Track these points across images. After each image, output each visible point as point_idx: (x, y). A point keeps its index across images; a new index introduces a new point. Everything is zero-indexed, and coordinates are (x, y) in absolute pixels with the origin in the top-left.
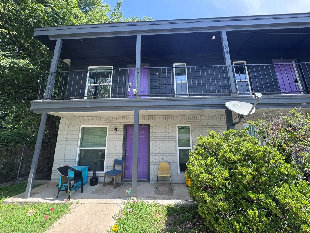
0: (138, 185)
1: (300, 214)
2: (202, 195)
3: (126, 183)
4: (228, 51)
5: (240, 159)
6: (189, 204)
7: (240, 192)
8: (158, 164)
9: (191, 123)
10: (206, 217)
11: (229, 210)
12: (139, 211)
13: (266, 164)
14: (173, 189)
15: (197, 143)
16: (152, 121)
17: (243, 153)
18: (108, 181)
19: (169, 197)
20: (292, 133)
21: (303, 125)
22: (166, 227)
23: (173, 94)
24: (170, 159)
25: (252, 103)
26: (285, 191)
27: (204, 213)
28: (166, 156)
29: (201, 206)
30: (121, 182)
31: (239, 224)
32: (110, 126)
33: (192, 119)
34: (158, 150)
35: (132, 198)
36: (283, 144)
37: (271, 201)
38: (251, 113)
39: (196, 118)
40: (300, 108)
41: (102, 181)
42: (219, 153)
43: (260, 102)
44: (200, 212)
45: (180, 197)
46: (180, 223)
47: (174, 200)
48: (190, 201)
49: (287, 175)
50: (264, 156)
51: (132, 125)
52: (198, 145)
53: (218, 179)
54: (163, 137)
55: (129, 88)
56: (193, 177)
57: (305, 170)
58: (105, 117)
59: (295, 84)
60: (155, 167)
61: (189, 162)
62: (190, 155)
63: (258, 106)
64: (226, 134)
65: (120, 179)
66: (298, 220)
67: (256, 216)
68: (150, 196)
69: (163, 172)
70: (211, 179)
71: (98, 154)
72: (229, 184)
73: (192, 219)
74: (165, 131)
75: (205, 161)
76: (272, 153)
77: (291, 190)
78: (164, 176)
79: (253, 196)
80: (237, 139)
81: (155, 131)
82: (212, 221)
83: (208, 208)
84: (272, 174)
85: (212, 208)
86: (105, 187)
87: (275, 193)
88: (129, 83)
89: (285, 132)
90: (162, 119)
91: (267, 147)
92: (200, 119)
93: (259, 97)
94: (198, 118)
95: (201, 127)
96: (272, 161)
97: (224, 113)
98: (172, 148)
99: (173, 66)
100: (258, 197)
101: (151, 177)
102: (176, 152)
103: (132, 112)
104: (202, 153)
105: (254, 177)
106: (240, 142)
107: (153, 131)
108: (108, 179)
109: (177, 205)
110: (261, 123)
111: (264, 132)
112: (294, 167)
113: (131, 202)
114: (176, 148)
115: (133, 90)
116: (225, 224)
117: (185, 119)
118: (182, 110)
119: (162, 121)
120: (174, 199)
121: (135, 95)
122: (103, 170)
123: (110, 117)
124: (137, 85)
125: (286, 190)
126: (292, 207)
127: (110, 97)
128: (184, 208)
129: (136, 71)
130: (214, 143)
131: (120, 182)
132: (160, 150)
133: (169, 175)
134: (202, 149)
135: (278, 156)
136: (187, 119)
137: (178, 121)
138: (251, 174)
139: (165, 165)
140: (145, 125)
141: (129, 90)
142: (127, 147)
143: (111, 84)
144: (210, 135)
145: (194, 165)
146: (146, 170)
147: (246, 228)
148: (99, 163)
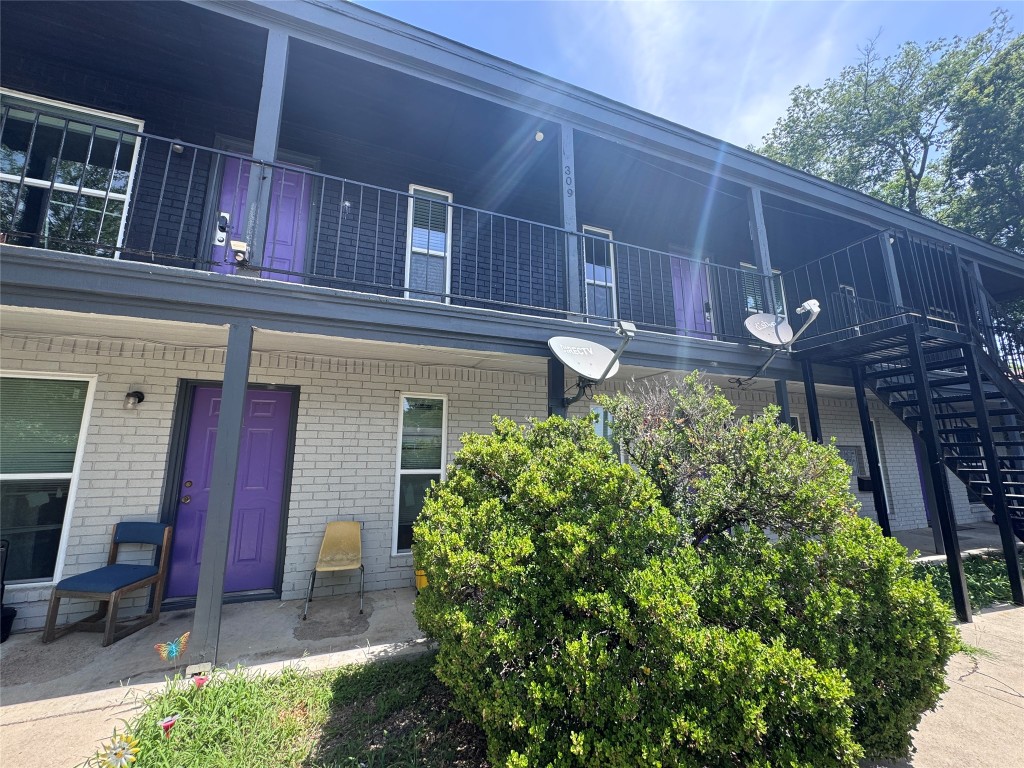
0: (222, 614)
1: (673, 630)
2: (451, 619)
3: (171, 614)
4: (573, 189)
5: (564, 500)
6: (414, 651)
7: (556, 593)
8: (320, 528)
9: (449, 390)
10: (457, 685)
11: (522, 650)
12: (214, 716)
13: (622, 512)
14: (367, 610)
15: (457, 454)
16: (311, 374)
17: (574, 483)
18: (74, 619)
19: (350, 642)
20: (683, 432)
21: (704, 413)
22: (323, 747)
23: (401, 288)
24: (368, 510)
25: (614, 347)
26: (652, 577)
27: (451, 674)
28: (354, 499)
29: (446, 652)
30: (148, 612)
31: (542, 685)
32: (106, 379)
33: (452, 377)
34: (324, 480)
35: (191, 669)
36: (662, 458)
37: (620, 607)
38: (608, 376)
39: (465, 378)
40: (704, 373)
41: (41, 622)
42: (515, 485)
43: (631, 347)
44: (439, 673)
45: (387, 634)
46: (376, 722)
47: (366, 649)
48: (419, 641)
49: (661, 537)
50: (620, 489)
51: (218, 385)
52: (459, 462)
53: (502, 563)
54: (347, 435)
55: (220, 235)
56: (429, 564)
57: (696, 520)
58: (82, 340)
59: (704, 315)
60: (309, 539)
61: (425, 518)
62: (428, 494)
63: (625, 356)
64: (540, 429)
65: (144, 602)
66: (668, 645)
67: (584, 654)
68: (274, 648)
69: (338, 557)
70: (481, 565)
71: (22, 502)
72: (530, 576)
73: (419, 698)
74: (356, 414)
75: (473, 510)
76: (637, 481)
77: (664, 573)
78: (337, 569)
79: (582, 600)
80: (566, 445)
81: (320, 412)
82: (472, 693)
83: (465, 655)
84: (631, 536)
85: (475, 652)
86: (53, 646)
87: (630, 587)
88: (222, 214)
89: (669, 429)
90: (350, 369)
91: (628, 467)
92: (478, 379)
93: (629, 334)
94: (472, 379)
95: (479, 405)
96: (635, 504)
97: (545, 368)
98: (377, 472)
99: (407, 191)
100: (595, 600)
101: (286, 577)
102: (390, 486)
103: (221, 332)
104: (469, 485)
105: (591, 549)
106: (571, 454)
107: (311, 412)
108: (73, 609)
109: (374, 664)
110: (625, 401)
111: (627, 427)
112: (676, 515)
113: (185, 684)
114: (391, 473)
115: (233, 243)
116: (505, 693)
117: (432, 376)
118: (422, 346)
119: (351, 377)
120: (363, 645)
121: (242, 264)
122: (48, 572)
123: (107, 342)
124: (253, 227)
125: (655, 574)
126: (660, 615)
127: (117, 254)
128: (396, 670)
129: (255, 170)
130: (505, 456)
131: (143, 612)
132: (332, 480)
133: (359, 565)
134: (469, 475)
135: (648, 490)
136: (439, 377)
137: (408, 381)
138: (585, 541)
139: (347, 531)
140: (280, 388)
141: (217, 243)
142: (187, 472)
143: (127, 198)
144: (498, 432)
145: (437, 525)
146: (269, 555)
147: (558, 693)
148: (31, 543)
